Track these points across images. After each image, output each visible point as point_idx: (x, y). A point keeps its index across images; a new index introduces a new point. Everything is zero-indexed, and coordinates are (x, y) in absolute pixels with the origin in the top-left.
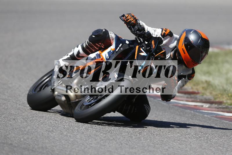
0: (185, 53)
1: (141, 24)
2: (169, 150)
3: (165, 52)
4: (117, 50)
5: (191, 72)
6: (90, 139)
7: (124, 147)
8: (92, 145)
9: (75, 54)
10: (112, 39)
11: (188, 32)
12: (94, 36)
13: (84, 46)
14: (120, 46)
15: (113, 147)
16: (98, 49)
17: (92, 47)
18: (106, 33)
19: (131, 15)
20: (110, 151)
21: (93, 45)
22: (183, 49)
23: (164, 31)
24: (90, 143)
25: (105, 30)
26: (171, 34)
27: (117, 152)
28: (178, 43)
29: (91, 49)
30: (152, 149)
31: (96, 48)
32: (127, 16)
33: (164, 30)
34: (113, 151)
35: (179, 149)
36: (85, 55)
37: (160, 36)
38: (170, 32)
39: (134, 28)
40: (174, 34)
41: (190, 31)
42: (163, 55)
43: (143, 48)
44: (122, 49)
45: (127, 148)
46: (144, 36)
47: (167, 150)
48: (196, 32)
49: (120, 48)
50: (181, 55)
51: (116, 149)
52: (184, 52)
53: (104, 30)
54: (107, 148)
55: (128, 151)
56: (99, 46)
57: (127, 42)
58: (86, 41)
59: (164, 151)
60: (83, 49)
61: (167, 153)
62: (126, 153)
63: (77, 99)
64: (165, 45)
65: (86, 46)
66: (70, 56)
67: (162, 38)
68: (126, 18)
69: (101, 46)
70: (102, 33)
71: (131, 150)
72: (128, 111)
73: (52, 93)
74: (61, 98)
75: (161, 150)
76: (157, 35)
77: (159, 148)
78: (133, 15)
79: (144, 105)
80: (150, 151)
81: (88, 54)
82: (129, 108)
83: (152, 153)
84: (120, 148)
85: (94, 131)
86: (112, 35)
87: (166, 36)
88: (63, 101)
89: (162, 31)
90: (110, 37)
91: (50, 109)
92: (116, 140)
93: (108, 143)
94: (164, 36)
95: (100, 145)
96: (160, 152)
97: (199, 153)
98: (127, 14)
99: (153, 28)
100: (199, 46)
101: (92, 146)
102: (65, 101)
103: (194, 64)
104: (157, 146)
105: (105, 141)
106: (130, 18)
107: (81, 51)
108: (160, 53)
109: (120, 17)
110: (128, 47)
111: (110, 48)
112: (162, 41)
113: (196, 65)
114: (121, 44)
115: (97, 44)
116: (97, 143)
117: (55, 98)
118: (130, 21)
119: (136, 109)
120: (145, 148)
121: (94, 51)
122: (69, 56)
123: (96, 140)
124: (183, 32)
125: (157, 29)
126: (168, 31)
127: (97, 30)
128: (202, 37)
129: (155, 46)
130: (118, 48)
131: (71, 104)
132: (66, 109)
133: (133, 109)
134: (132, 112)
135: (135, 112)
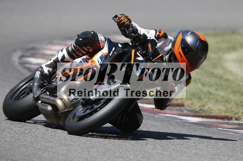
0: (182, 57)
1: (134, 25)
2: (86, 143)
3: (163, 55)
4: (110, 55)
5: (187, 77)
6: (4, 133)
7: (39, 141)
8: (6, 139)
9: (60, 58)
10: (102, 42)
11: (185, 33)
12: (81, 39)
13: (70, 50)
14: (113, 50)
15: (28, 141)
16: (85, 53)
17: (79, 51)
19: (125, 15)
20: (25, 145)
21: (80, 49)
22: (179, 52)
23: (158, 33)
24: (4, 136)
25: (94, 32)
26: (165, 36)
27: (32, 145)
28: (173, 46)
29: (78, 53)
30: (69, 143)
31: (83, 52)
32: (120, 17)
33: (158, 31)
34: (28, 145)
35: (97, 143)
36: (70, 59)
37: (154, 39)
38: (165, 33)
39: (128, 30)
41: (188, 32)
42: (160, 59)
43: (139, 52)
44: (115, 53)
45: (43, 141)
46: (140, 38)
47: (85, 143)
48: (193, 33)
49: (114, 52)
50: (177, 59)
51: (32, 142)
52: (181, 56)
53: (92, 33)
54: (22, 142)
55: (44, 145)
56: (87, 50)
57: (120, 46)
58: (72, 45)
59: (81, 144)
60: (68, 53)
61: (84, 146)
62: (42, 147)
63: (66, 108)
64: (160, 47)
65: (72, 49)
66: (54, 61)
67: (156, 40)
68: (119, 18)
69: (89, 50)
70: (90, 36)
71: (47, 144)
72: (118, 121)
73: (34, 102)
74: (47, 108)
75: (78, 144)
76: (150, 37)
77: (76, 142)
78: (126, 15)
79: (137, 114)
80: (67, 145)
81: (74, 58)
82: (120, 118)
83: (68, 147)
84: (35, 142)
85: (8, 124)
86: (101, 38)
87: (160, 38)
88: (49, 111)
89: (156, 32)
90: (100, 40)
92: (31, 134)
93: (23, 137)
94: (158, 38)
95: (14, 139)
96: (77, 145)
97: (117, 146)
98: (120, 15)
99: (146, 30)
101: (6, 141)
102: (51, 111)
103: (192, 68)
104: (74, 139)
105: (20, 134)
106: (124, 20)
107: (66, 56)
108: (158, 57)
109: (113, 18)
110: (121, 51)
111: (100, 52)
112: (156, 44)
113: (194, 70)
114: (114, 48)
115: (84, 48)
116: (11, 137)
117: (39, 107)
118: (124, 23)
119: (127, 119)
120: (62, 142)
121: (80, 55)
122: (52, 61)
123: (10, 134)
124: (179, 34)
125: (150, 31)
126: (162, 33)
127: (84, 32)
128: (200, 39)
129: (152, 50)
130: (112, 52)
131: (58, 115)
132: (51, 120)
133: (124, 119)
134: (123, 122)
135: (127, 121)
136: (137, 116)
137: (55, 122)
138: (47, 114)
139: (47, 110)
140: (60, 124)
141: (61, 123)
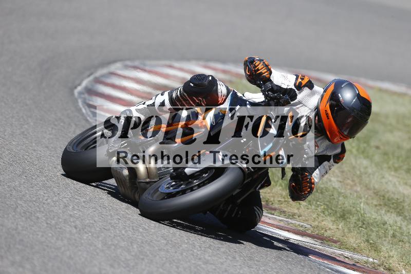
0: (328, 118)
5: (339, 150)
10: (221, 95)
12: (192, 85)
13: (174, 96)
16: (195, 105)
17: (186, 100)
18: (214, 82)
19: (264, 62)
21: (188, 99)
22: (326, 111)
23: (299, 80)
26: (310, 85)
31: (192, 103)
33: (300, 77)
40: (315, 86)
41: (342, 82)
52: (327, 116)
53: (210, 78)
56: (198, 101)
58: (178, 89)
60: (171, 100)
63: (148, 178)
65: (177, 96)
66: (148, 106)
67: (296, 90)
68: (255, 67)
69: (201, 102)
70: (206, 83)
72: (226, 213)
76: (288, 86)
78: (266, 63)
79: (255, 208)
82: (229, 208)
86: (222, 89)
87: (302, 88)
88: (123, 176)
89: (297, 79)
90: (219, 91)
91: (100, 181)
94: (299, 87)
100: (352, 109)
102: (127, 176)
106: (262, 69)
107: (167, 103)
112: (296, 96)
113: (346, 140)
115: (194, 98)
117: (112, 167)
119: (240, 212)
121: (187, 106)
122: (145, 106)
124: (331, 84)
126: (306, 80)
127: (199, 75)
128: (359, 94)
131: (136, 184)
132: (124, 188)
133: (235, 212)
134: (233, 216)
135: (239, 216)
136: (255, 210)
137: (129, 193)
138: (121, 179)
139: (121, 174)
140: (134, 197)
141: (137, 197)
